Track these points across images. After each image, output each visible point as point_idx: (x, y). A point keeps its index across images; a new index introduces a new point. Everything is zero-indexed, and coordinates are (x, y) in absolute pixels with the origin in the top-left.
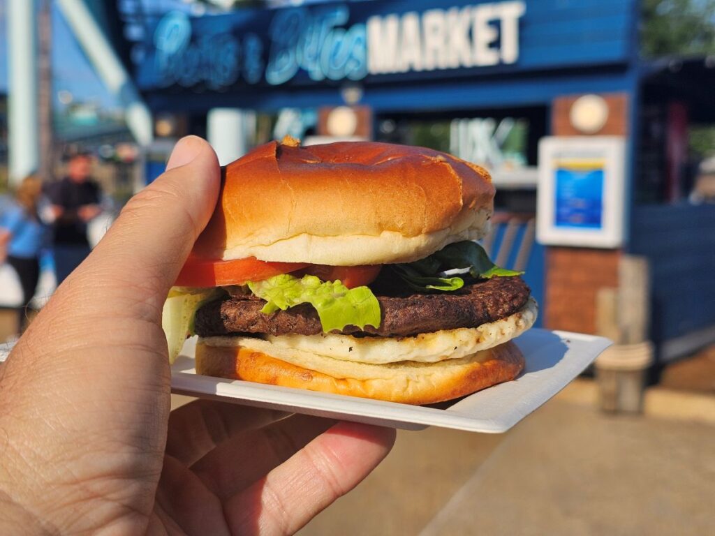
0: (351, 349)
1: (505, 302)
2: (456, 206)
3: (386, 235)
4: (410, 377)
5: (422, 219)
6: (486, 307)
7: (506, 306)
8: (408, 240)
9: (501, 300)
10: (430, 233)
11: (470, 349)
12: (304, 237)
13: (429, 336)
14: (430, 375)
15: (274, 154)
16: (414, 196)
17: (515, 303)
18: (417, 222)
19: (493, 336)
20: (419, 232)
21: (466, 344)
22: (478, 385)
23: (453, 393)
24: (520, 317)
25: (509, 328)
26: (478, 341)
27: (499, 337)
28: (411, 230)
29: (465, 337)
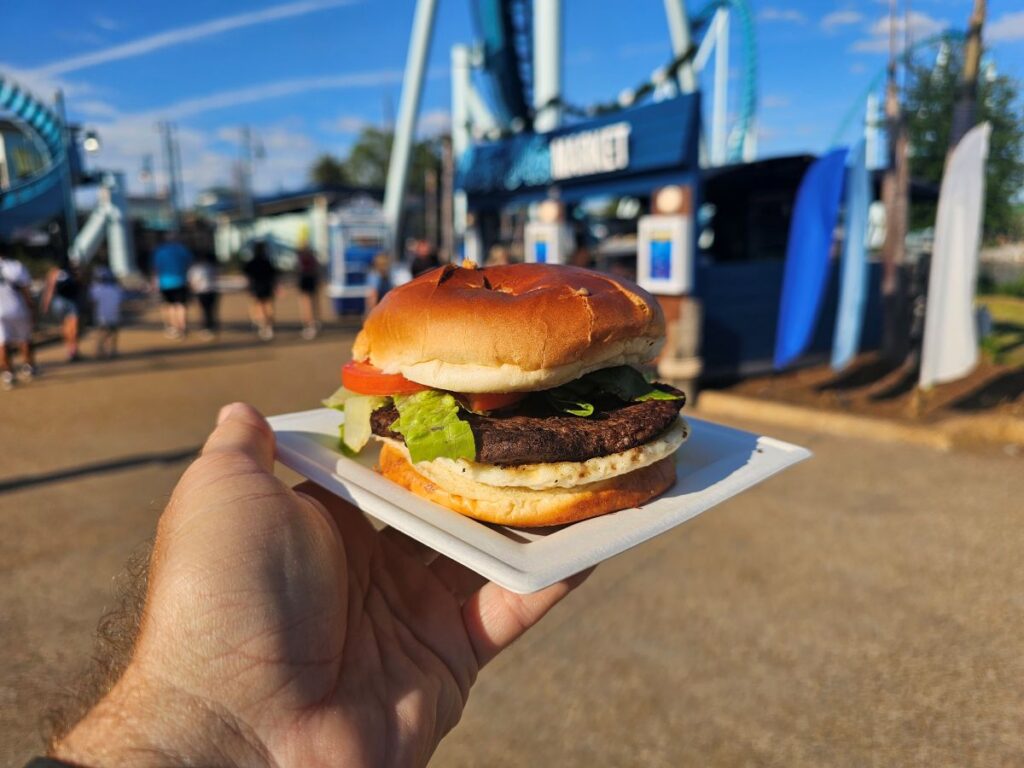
0: (464, 470)
1: (626, 435)
2: (583, 343)
3: (506, 367)
4: (514, 502)
5: (540, 355)
6: (603, 440)
7: (626, 439)
8: (526, 373)
9: (623, 433)
10: (550, 367)
11: (574, 481)
12: (435, 363)
13: (531, 467)
14: (539, 501)
15: (437, 280)
16: (535, 332)
17: (639, 436)
18: (535, 358)
19: (602, 471)
20: (538, 367)
21: (570, 477)
22: (588, 513)
23: (558, 519)
24: (640, 451)
25: (622, 463)
26: (582, 475)
27: (609, 471)
28: (528, 365)
29: (567, 471)
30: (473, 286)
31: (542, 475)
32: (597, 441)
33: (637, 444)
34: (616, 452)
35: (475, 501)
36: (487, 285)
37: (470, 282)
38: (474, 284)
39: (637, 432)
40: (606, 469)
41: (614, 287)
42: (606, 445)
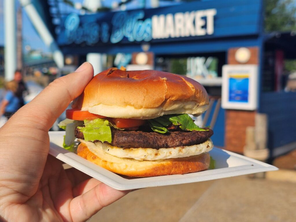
0: (108, 150)
1: (178, 141)
2: (162, 99)
3: (128, 107)
4: (128, 165)
5: (142, 102)
7: (178, 143)
8: (136, 110)
10: (146, 108)
11: (153, 157)
15: (107, 73)
16: (141, 93)
18: (140, 103)
19: (165, 154)
20: (141, 107)
21: (151, 155)
24: (183, 148)
25: (174, 153)
26: (156, 154)
27: (168, 154)
28: (137, 106)
29: (150, 152)
30: (122, 77)
31: (139, 153)
32: (165, 142)
33: (182, 145)
34: (172, 147)
35: (112, 163)
36: (128, 77)
37: (121, 76)
38: (123, 76)
39: (183, 140)
40: (167, 153)
41: (182, 80)
42: (169, 144)
